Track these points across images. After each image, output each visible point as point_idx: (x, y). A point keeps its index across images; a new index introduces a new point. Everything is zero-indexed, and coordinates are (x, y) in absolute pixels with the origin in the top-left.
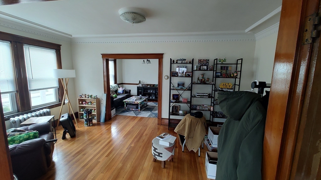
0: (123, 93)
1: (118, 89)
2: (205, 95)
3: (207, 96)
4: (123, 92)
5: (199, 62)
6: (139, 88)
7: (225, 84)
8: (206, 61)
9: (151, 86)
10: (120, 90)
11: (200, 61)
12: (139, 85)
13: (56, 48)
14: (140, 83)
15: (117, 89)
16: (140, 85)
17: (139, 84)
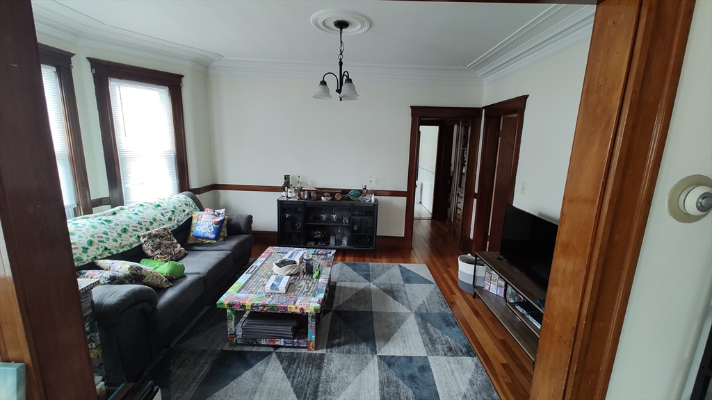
0: (216, 239)
1: (197, 214)
4: (218, 232)
6: (283, 206)
9: (333, 199)
10: (204, 224)
12: (284, 194)
14: (287, 184)
15: (191, 219)
16: (291, 195)
17: (282, 189)
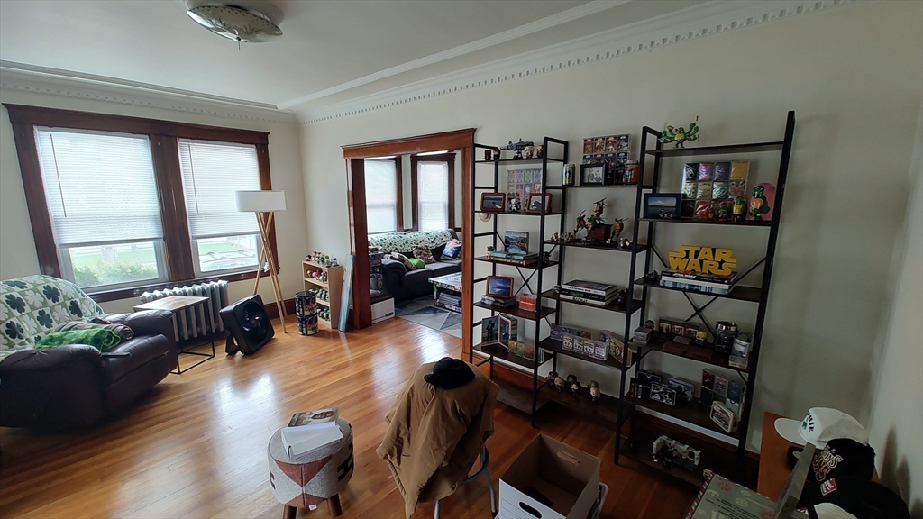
0: (451, 257)
1: (449, 242)
2: (592, 291)
3: (600, 298)
4: (454, 253)
5: (585, 150)
7: (697, 253)
8: (613, 143)
10: (449, 248)
11: (590, 144)
13: (259, 141)
